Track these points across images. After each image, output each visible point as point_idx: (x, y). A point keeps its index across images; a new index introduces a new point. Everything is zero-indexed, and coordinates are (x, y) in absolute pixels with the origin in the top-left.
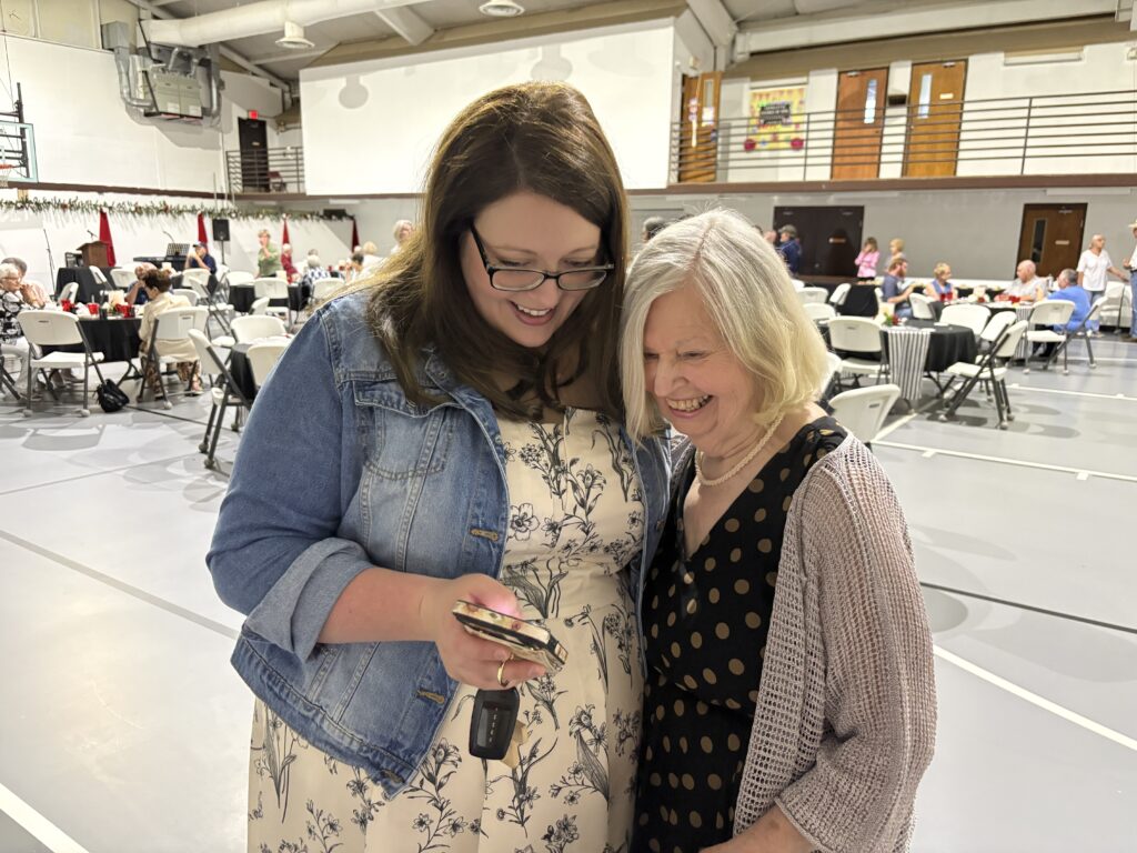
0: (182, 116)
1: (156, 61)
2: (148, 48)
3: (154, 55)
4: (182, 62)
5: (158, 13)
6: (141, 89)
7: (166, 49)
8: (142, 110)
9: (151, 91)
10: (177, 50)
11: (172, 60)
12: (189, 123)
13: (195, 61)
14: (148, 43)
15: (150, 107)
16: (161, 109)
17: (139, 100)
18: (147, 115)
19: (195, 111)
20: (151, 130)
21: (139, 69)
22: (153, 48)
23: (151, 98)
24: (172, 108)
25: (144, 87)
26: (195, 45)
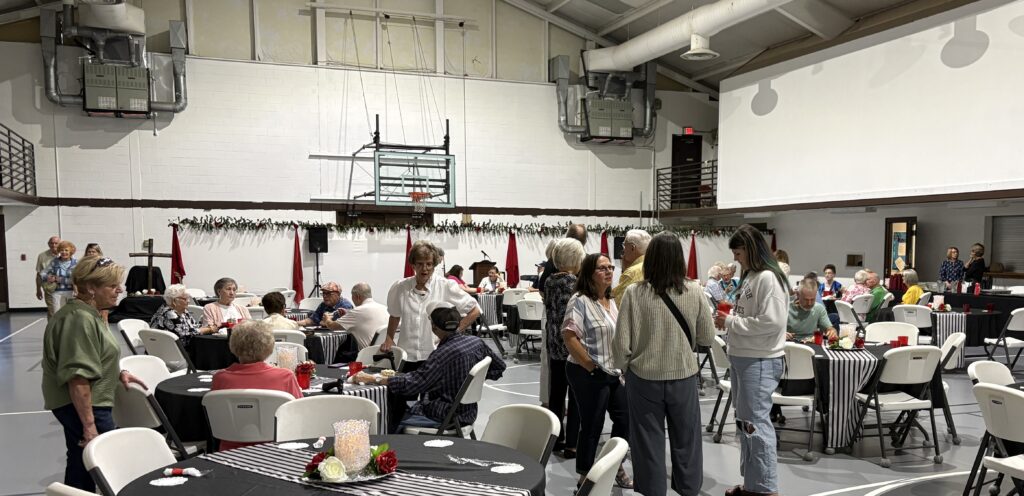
0: (612, 138)
1: (592, 88)
2: (586, 77)
3: (591, 83)
4: (616, 86)
5: (602, 42)
6: (579, 116)
7: (601, 75)
8: (579, 136)
9: (587, 117)
10: (610, 76)
11: (606, 86)
12: (621, 144)
13: (628, 84)
14: (586, 72)
15: (585, 132)
16: (593, 133)
17: (574, 126)
18: (583, 140)
19: (625, 132)
20: (587, 156)
21: (579, 97)
22: (591, 76)
23: (584, 124)
24: (604, 131)
25: (581, 113)
26: (629, 67)
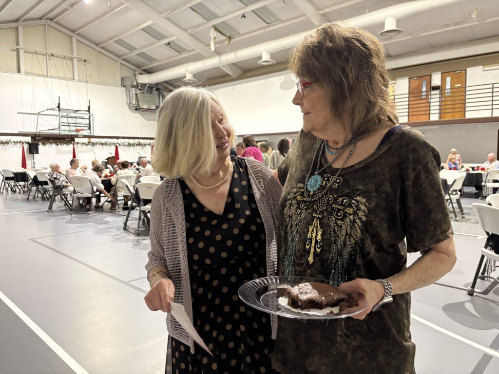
0: (148, 109)
1: (140, 90)
2: (137, 85)
3: (139, 88)
4: (149, 89)
5: (142, 72)
6: (134, 100)
7: (144, 85)
8: (134, 108)
9: (138, 101)
10: (148, 85)
11: (146, 89)
12: (150, 112)
13: (154, 89)
14: (137, 83)
15: (137, 107)
16: (141, 107)
17: (133, 104)
18: (136, 109)
19: (153, 107)
20: (137, 115)
21: (134, 93)
22: (139, 85)
23: (137, 103)
24: (145, 107)
25: (135, 99)
26: (154, 83)
